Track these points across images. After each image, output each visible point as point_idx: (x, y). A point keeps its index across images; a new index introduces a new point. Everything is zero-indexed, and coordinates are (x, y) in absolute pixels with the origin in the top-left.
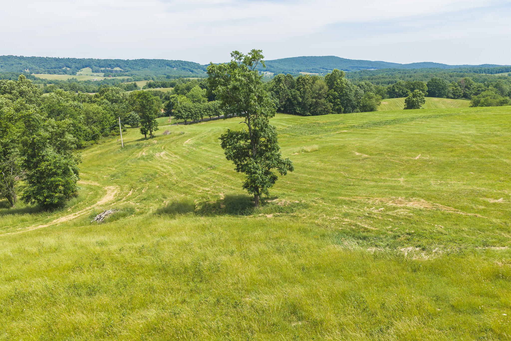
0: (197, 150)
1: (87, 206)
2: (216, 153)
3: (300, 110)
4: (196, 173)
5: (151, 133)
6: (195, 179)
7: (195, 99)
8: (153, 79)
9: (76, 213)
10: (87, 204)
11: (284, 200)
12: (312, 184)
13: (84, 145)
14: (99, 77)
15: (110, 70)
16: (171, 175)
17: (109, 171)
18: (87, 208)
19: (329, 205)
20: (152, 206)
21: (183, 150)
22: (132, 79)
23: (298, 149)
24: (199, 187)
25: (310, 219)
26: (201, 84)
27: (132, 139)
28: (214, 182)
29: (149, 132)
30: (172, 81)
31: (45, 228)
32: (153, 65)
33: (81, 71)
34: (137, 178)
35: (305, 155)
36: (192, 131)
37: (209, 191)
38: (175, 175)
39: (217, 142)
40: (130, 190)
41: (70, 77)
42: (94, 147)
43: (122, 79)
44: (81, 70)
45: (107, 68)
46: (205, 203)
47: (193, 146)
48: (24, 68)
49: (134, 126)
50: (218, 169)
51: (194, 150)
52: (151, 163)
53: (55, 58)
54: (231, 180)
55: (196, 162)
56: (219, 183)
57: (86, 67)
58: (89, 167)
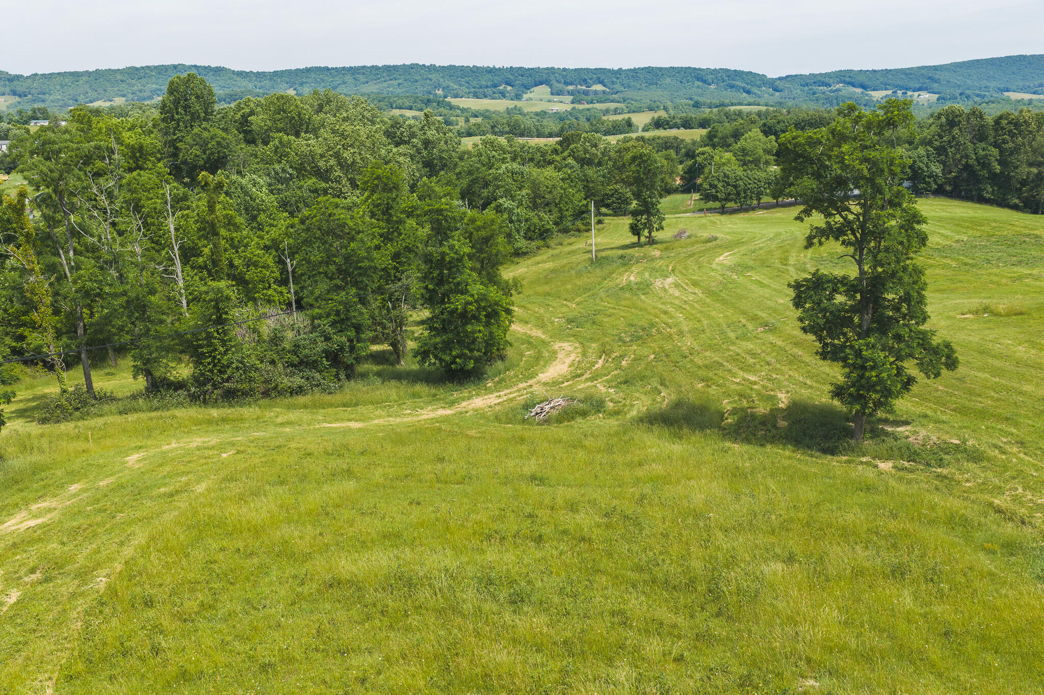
0: (741, 280)
1: (521, 381)
2: (781, 292)
3: (993, 190)
4: (732, 335)
5: (650, 234)
6: (728, 350)
7: (748, 158)
8: (665, 109)
9: (501, 393)
10: (520, 376)
11: (923, 432)
12: (998, 400)
13: (524, 250)
14: (562, 105)
15: (584, 91)
16: (681, 333)
17: (564, 309)
18: (521, 385)
19: (1036, 462)
20: (638, 399)
21: (710, 277)
22: (625, 108)
23: (975, 302)
24: (735, 370)
25: (982, 491)
26: (764, 125)
27: (613, 243)
28: (768, 364)
29: (646, 233)
30: (704, 116)
31: (447, 416)
32: (668, 80)
33: (531, 92)
34: (615, 332)
35: (990, 321)
36: (734, 233)
37: (755, 383)
38: (689, 335)
39: (785, 265)
40: (600, 357)
41: (510, 104)
42: (541, 254)
43: (604, 109)
44: (531, 90)
45: (579, 87)
46: (743, 409)
47: (732, 269)
48: (435, 88)
49: (618, 212)
50: (780, 331)
51: (734, 280)
52: (644, 302)
53: (488, 67)
54: (807, 365)
55: (736, 308)
56: (778, 366)
57: (541, 83)
58: (530, 296)
